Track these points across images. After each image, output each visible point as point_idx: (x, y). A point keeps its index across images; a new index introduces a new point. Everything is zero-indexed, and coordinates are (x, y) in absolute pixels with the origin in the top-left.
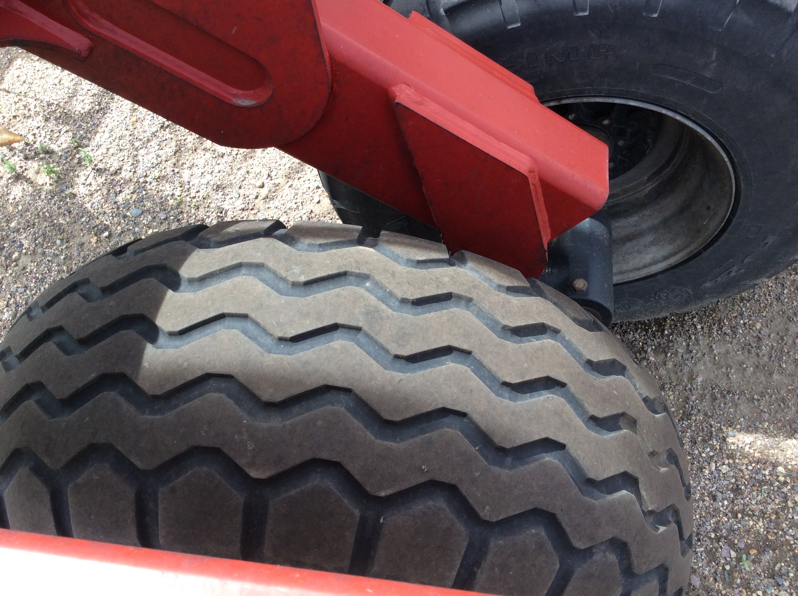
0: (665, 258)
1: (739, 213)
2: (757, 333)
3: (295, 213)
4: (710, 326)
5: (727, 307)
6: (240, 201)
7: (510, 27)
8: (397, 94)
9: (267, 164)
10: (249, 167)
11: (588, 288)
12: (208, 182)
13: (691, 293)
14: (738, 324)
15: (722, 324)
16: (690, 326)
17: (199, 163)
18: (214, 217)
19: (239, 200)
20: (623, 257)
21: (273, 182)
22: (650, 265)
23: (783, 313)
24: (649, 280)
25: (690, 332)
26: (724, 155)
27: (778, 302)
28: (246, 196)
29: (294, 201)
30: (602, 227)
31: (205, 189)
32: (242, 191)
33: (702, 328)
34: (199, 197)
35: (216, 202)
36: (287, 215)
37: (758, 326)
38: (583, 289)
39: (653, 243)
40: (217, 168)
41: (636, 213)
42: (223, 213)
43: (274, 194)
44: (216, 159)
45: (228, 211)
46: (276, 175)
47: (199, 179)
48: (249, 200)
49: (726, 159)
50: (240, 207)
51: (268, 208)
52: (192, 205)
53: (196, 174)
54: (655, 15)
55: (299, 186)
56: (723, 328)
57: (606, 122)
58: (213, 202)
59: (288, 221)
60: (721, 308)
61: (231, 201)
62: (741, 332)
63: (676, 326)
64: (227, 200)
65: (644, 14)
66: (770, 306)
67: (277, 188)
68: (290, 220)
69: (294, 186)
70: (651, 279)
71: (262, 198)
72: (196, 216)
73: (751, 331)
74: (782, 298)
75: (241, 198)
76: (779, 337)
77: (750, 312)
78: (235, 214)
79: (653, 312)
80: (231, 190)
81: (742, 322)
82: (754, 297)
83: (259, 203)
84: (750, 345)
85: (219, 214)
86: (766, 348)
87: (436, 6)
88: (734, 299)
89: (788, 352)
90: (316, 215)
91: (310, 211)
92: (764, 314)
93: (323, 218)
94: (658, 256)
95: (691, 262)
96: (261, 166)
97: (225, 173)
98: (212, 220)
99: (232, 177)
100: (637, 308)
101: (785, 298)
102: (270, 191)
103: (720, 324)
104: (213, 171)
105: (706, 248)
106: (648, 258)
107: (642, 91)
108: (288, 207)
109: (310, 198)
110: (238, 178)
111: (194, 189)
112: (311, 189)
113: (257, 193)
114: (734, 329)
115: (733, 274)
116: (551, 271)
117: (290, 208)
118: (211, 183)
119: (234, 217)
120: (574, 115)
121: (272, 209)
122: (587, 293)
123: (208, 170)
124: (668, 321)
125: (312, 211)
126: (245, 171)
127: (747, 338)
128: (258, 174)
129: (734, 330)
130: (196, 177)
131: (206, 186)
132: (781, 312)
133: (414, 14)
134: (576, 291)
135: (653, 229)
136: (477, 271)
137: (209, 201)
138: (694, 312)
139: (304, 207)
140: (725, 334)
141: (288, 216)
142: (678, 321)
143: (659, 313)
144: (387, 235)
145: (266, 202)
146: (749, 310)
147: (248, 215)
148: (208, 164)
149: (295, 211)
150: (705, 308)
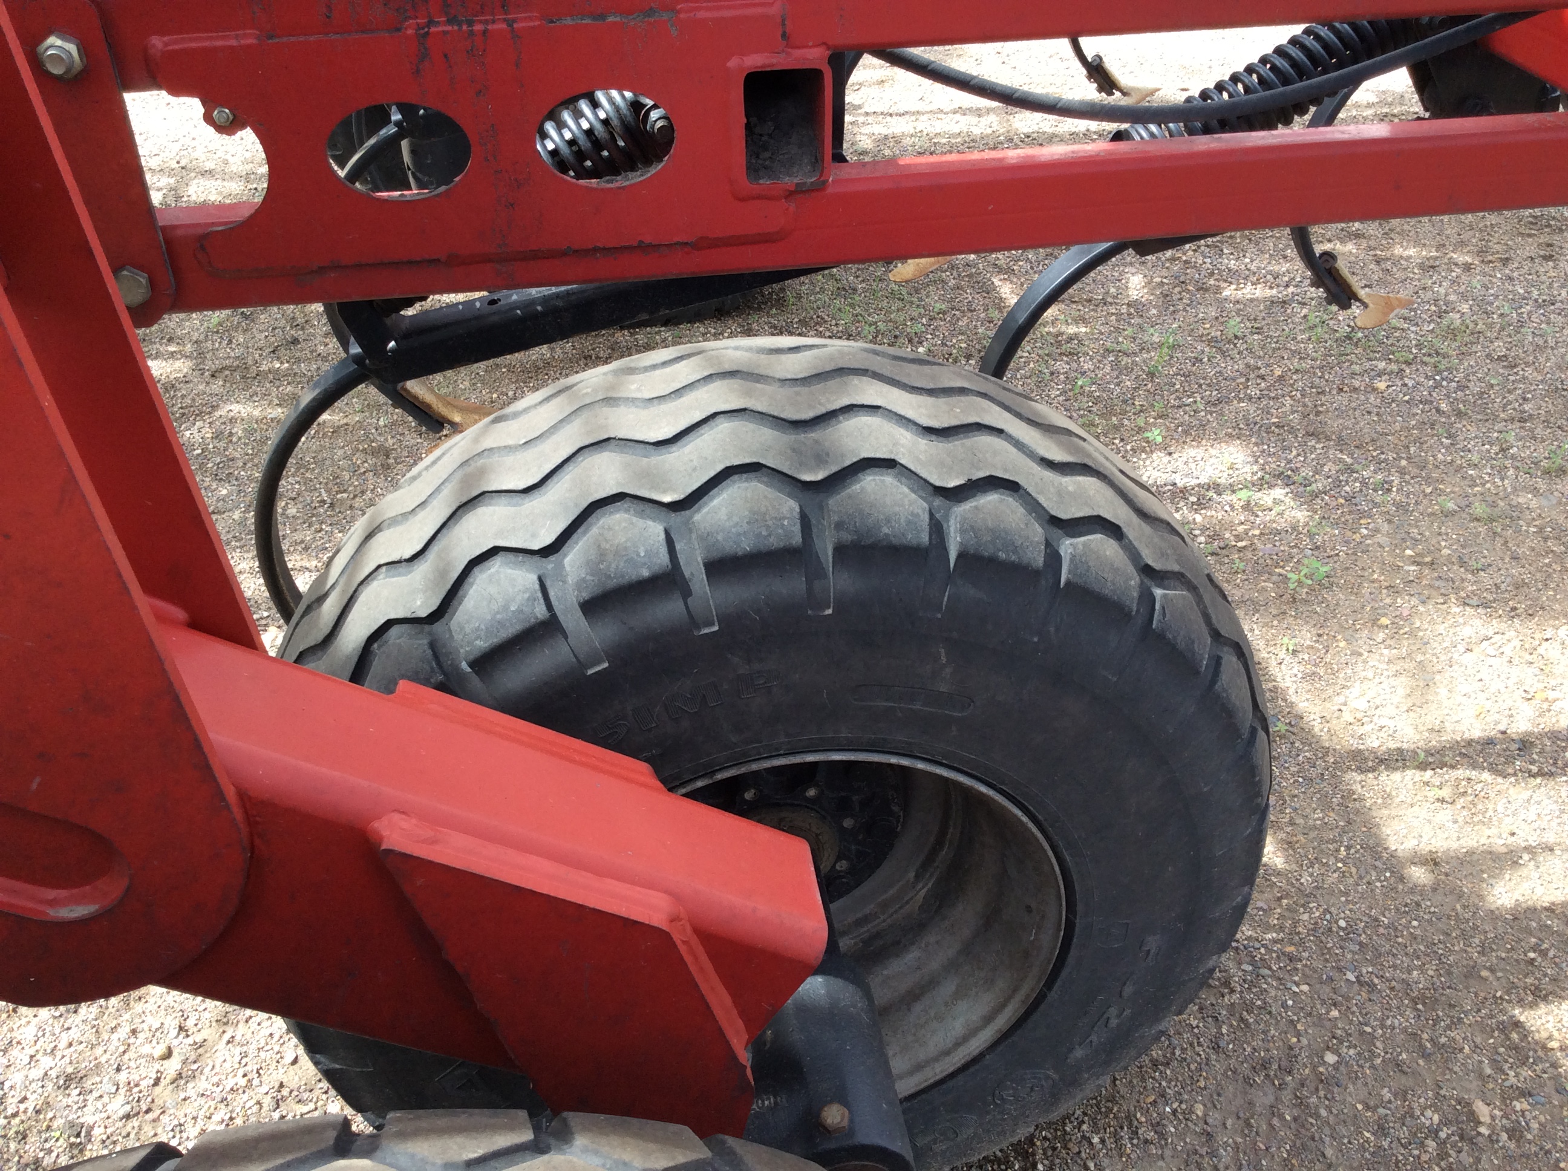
0: (988, 1019)
1: (1080, 908)
2: (1201, 1124)
3: (245, 1097)
4: (1115, 1133)
5: (1133, 1087)
6: (120, 1099)
7: (590, 672)
8: (385, 833)
9: (176, 1005)
10: (137, 1020)
11: (851, 1121)
12: (46, 1074)
13: (1055, 1076)
14: (1162, 1115)
15: (1136, 1123)
16: (1080, 1142)
17: (23, 1037)
18: (60, 1150)
19: (118, 1097)
20: (915, 1035)
21: (190, 1040)
22: (965, 1039)
23: (1234, 1072)
24: (972, 1070)
25: (1083, 1155)
26: (1019, 813)
27: (1218, 1053)
28: (132, 1084)
29: (241, 1072)
30: (851, 988)
31: (40, 1091)
32: (122, 1077)
33: (1103, 1141)
34: (25, 1112)
35: (65, 1114)
36: (227, 1105)
37: (1199, 1110)
38: (843, 1125)
39: (959, 994)
40: (65, 1039)
41: (913, 944)
42: (83, 1134)
43: (195, 1067)
44: (62, 1020)
45: (92, 1128)
46: (196, 1025)
47: (24, 1072)
48: (140, 1092)
49: (1025, 819)
50: (121, 1113)
51: (185, 1100)
52: (11, 1133)
53: (18, 1062)
54: (829, 611)
55: (249, 1036)
56: (1140, 1132)
57: (812, 793)
58: (58, 1114)
59: (231, 1119)
60: (1123, 1090)
61: (99, 1105)
62: (1173, 1130)
63: (1054, 1149)
64: (89, 1103)
65: (809, 612)
66: (1207, 1064)
67: (201, 1051)
68: (234, 1115)
69: (238, 1038)
70: (977, 1067)
71: (168, 1080)
72: (21, 1157)
73: (1190, 1124)
74: (1222, 1044)
75: (122, 1091)
76: (1241, 1122)
77: (1176, 1086)
78: (109, 1131)
79: (1003, 1133)
80: (98, 1079)
81: (1168, 1109)
82: (1174, 1054)
83: (164, 1094)
84: (1196, 1152)
85: (72, 1140)
86: (1226, 1151)
87: (453, 659)
88: (1141, 1067)
89: (1267, 1149)
90: (291, 1092)
91: (277, 1085)
92: (1202, 1084)
93: (308, 1094)
94: (974, 1018)
95: (1036, 1016)
96: (163, 1013)
97: (84, 1045)
98: (58, 1156)
99: (99, 1051)
100: (970, 1131)
101: (1228, 1044)
102: (184, 1062)
103: (1130, 1126)
104: (56, 1046)
105: (1050, 983)
106: (958, 1027)
107: (844, 734)
108: (228, 1088)
109: (274, 1056)
110: (112, 1048)
111: (13, 1096)
112: (276, 1037)
113: (158, 1072)
114: (1158, 1129)
115: (1114, 1022)
116: (776, 1103)
117: (232, 1089)
118: (53, 1074)
119: (108, 1138)
120: (753, 791)
121: (193, 1099)
122: (850, 1132)
123: (45, 1046)
124: (1038, 1143)
125: (282, 1083)
126: (128, 1029)
127: (1188, 1140)
128: (157, 1030)
129: (1157, 1127)
130: (19, 1067)
131: (40, 1084)
132: (1230, 1073)
133: (402, 684)
134: (829, 1132)
135: (952, 967)
136: (596, 1153)
137: (50, 1115)
138: (1078, 1112)
139: (264, 1078)
140: (1146, 1141)
141: (230, 1108)
142: (1055, 1138)
143: (1014, 1131)
144: (399, 1120)
145: (177, 1087)
146: (1173, 1083)
147: (140, 1128)
148: (44, 1035)
149: (244, 1092)
150: (1096, 1098)
